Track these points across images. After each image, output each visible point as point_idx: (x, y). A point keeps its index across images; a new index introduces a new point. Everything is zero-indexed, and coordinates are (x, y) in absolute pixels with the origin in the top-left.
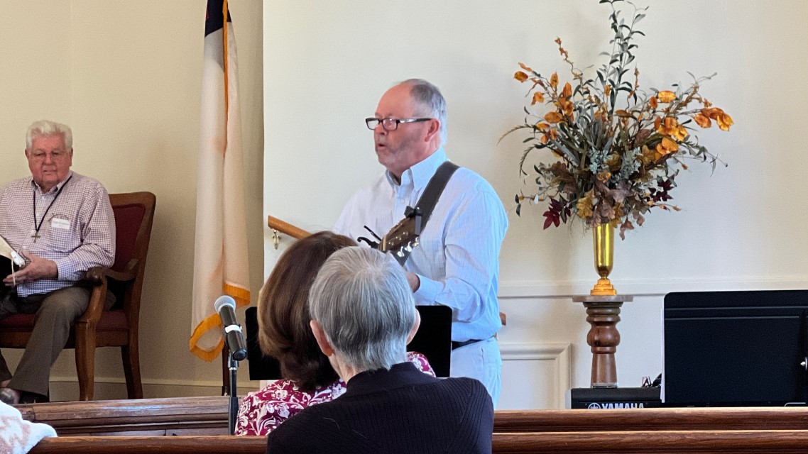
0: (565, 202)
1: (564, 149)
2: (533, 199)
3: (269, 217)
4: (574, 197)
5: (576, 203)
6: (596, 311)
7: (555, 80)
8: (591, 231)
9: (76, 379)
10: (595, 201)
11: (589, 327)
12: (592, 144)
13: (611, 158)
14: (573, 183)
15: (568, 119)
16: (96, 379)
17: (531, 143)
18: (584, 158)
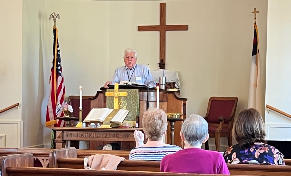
3: (267, 105)
9: (215, 145)
16: (220, 146)
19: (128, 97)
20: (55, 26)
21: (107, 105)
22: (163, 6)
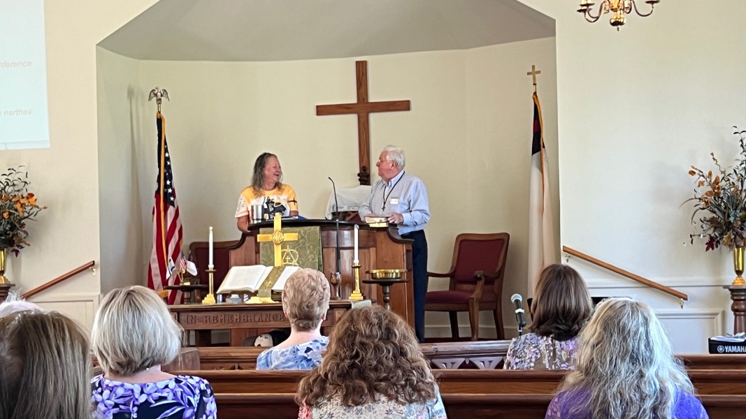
0: (717, 237)
1: (716, 210)
2: (700, 236)
3: (564, 246)
4: (722, 235)
5: (723, 238)
6: (735, 293)
7: (710, 174)
8: (732, 252)
10: (733, 237)
11: (732, 302)
12: (731, 207)
13: (741, 214)
14: (721, 227)
15: (718, 194)
17: (698, 207)
18: (726, 214)
19: (301, 241)
20: (159, 112)
21: (261, 259)
22: (361, 68)
